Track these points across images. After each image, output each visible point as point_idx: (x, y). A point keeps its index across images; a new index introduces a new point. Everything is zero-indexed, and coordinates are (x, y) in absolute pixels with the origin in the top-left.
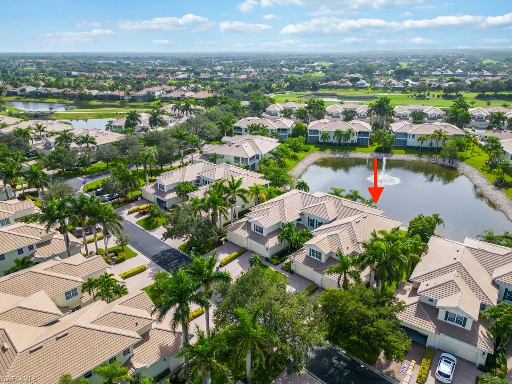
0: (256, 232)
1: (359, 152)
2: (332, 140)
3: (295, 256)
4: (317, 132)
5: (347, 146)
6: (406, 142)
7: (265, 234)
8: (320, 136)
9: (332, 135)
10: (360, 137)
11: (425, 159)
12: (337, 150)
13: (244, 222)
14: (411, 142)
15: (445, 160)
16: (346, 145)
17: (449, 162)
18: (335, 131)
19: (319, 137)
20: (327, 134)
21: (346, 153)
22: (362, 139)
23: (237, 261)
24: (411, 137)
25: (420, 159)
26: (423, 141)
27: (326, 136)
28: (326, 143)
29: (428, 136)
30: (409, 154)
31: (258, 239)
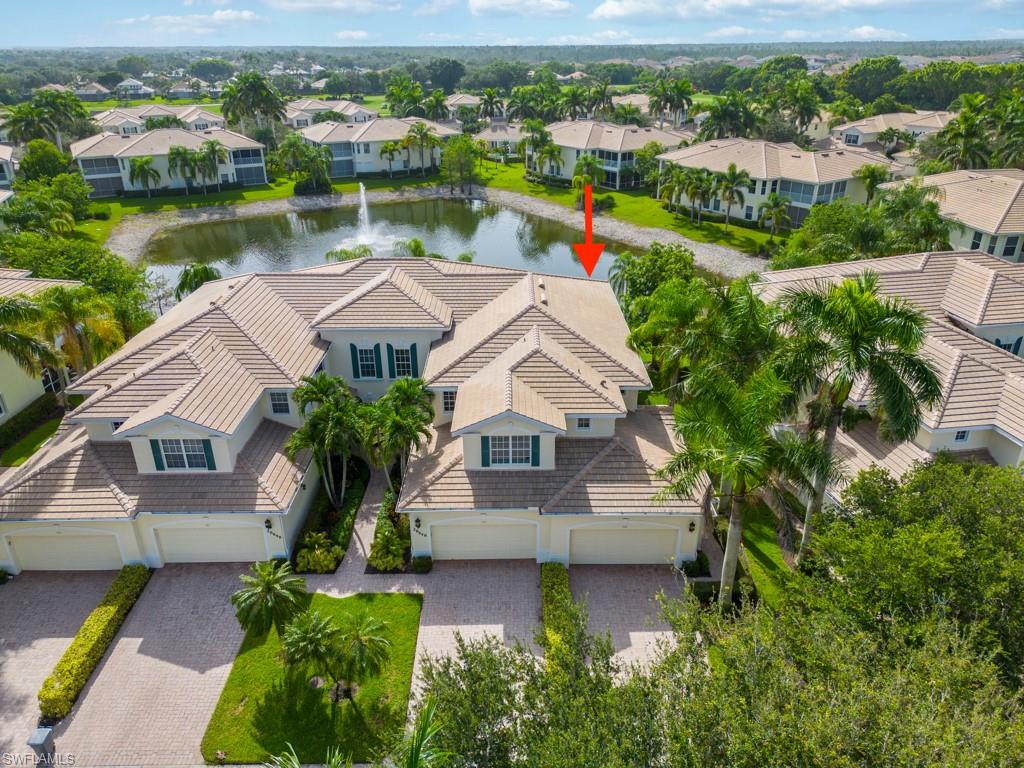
0: (168, 471)
1: (255, 201)
2: (167, 181)
3: (424, 494)
4: (112, 162)
5: (216, 191)
6: (350, 164)
7: (225, 463)
8: (125, 174)
9: (162, 167)
10: (239, 166)
11: (411, 194)
12: (194, 205)
13: (73, 453)
14: (364, 163)
15: (453, 189)
16: (212, 189)
17: (462, 191)
18: (166, 151)
19: (120, 178)
20: (147, 163)
21: (222, 206)
22: (248, 169)
23: (127, 646)
24: (362, 148)
25: (402, 194)
26: (392, 154)
27: (141, 170)
28: (152, 191)
29: (396, 142)
30: (372, 188)
31: (202, 495)
